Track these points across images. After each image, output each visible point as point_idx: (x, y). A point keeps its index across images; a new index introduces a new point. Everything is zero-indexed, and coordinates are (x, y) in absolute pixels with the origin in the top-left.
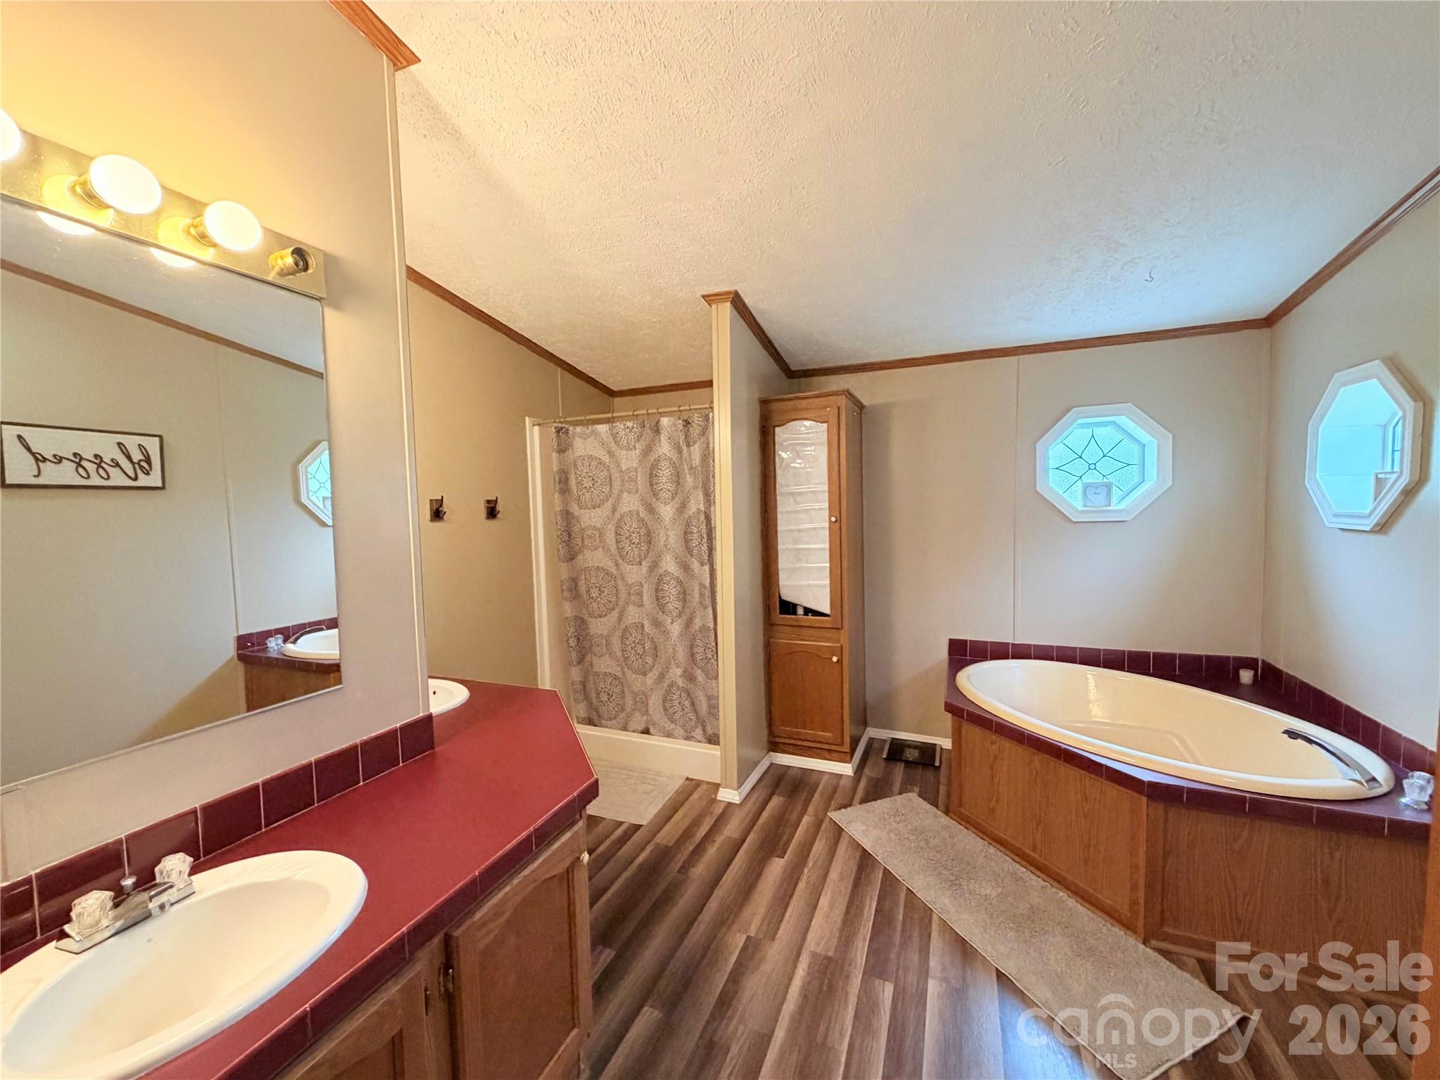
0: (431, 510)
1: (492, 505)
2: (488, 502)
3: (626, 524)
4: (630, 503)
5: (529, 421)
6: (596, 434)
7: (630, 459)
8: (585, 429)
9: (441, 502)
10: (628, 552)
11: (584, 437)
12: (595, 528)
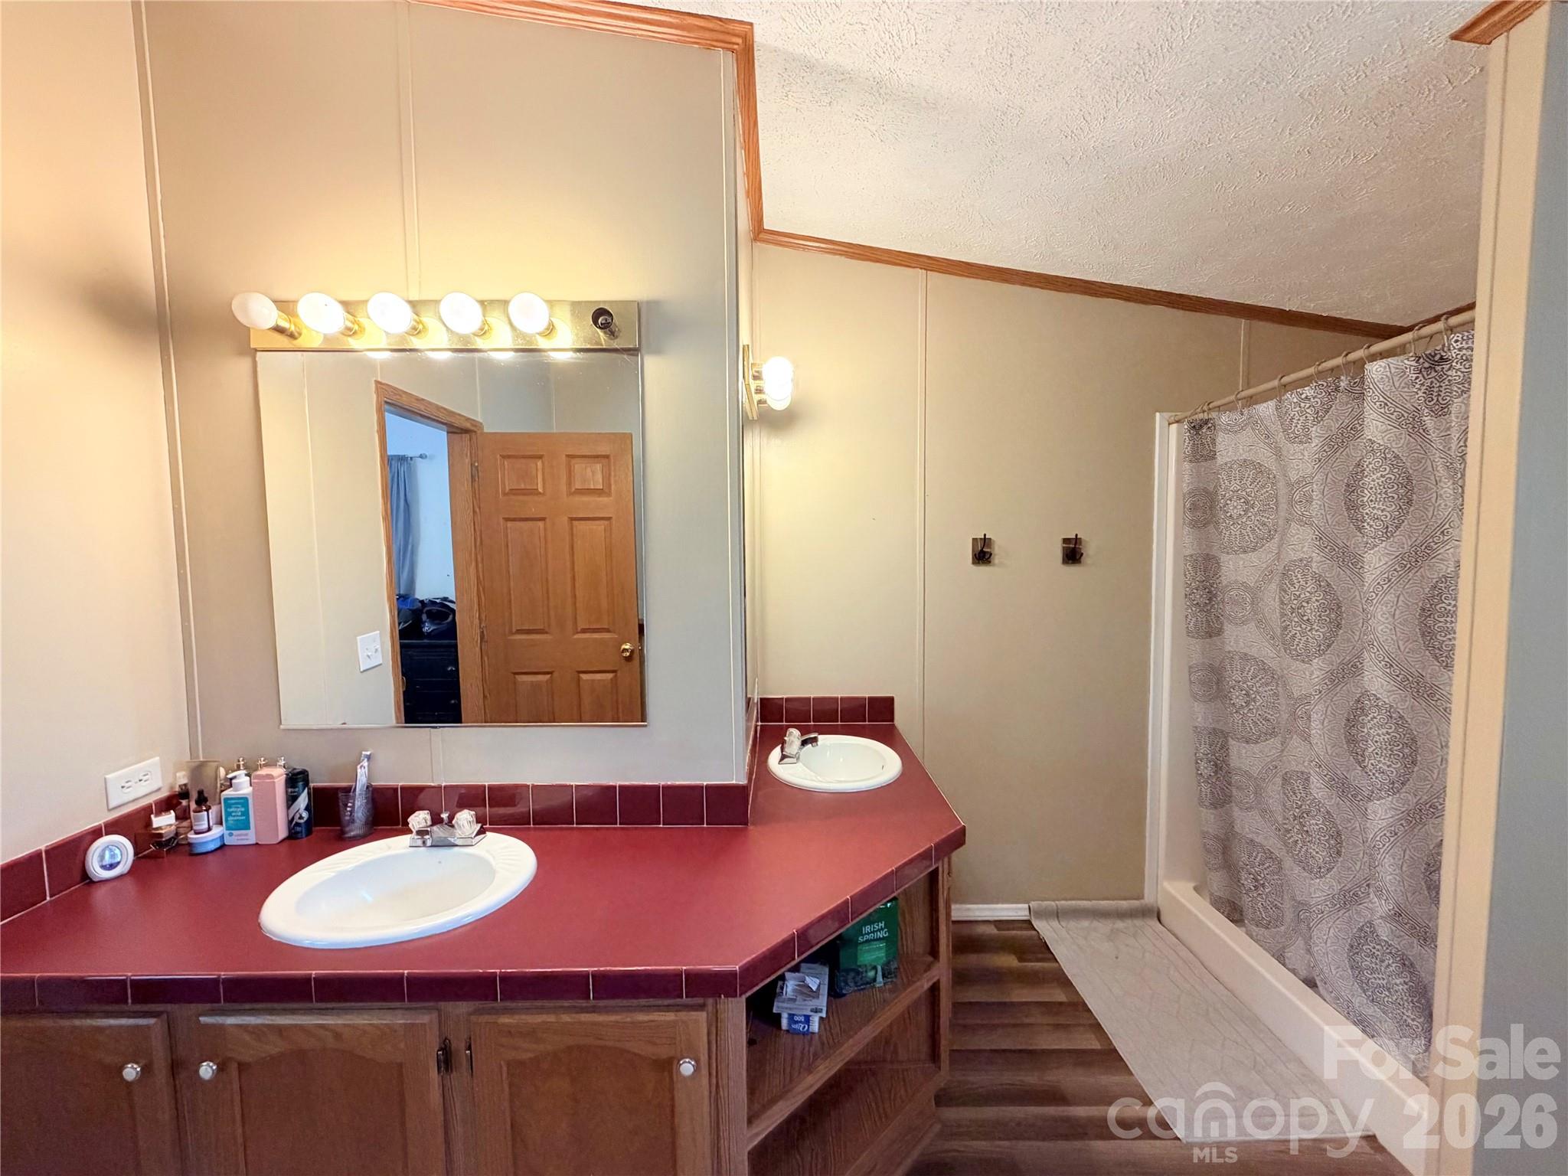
0: (973, 551)
1: (1072, 546)
2: (1066, 541)
3: (1293, 585)
4: (1301, 544)
5: (1162, 418)
6: (1254, 423)
7: (1302, 459)
8: (1235, 416)
9: (986, 541)
10: (1294, 636)
11: (1233, 430)
12: (1245, 586)
